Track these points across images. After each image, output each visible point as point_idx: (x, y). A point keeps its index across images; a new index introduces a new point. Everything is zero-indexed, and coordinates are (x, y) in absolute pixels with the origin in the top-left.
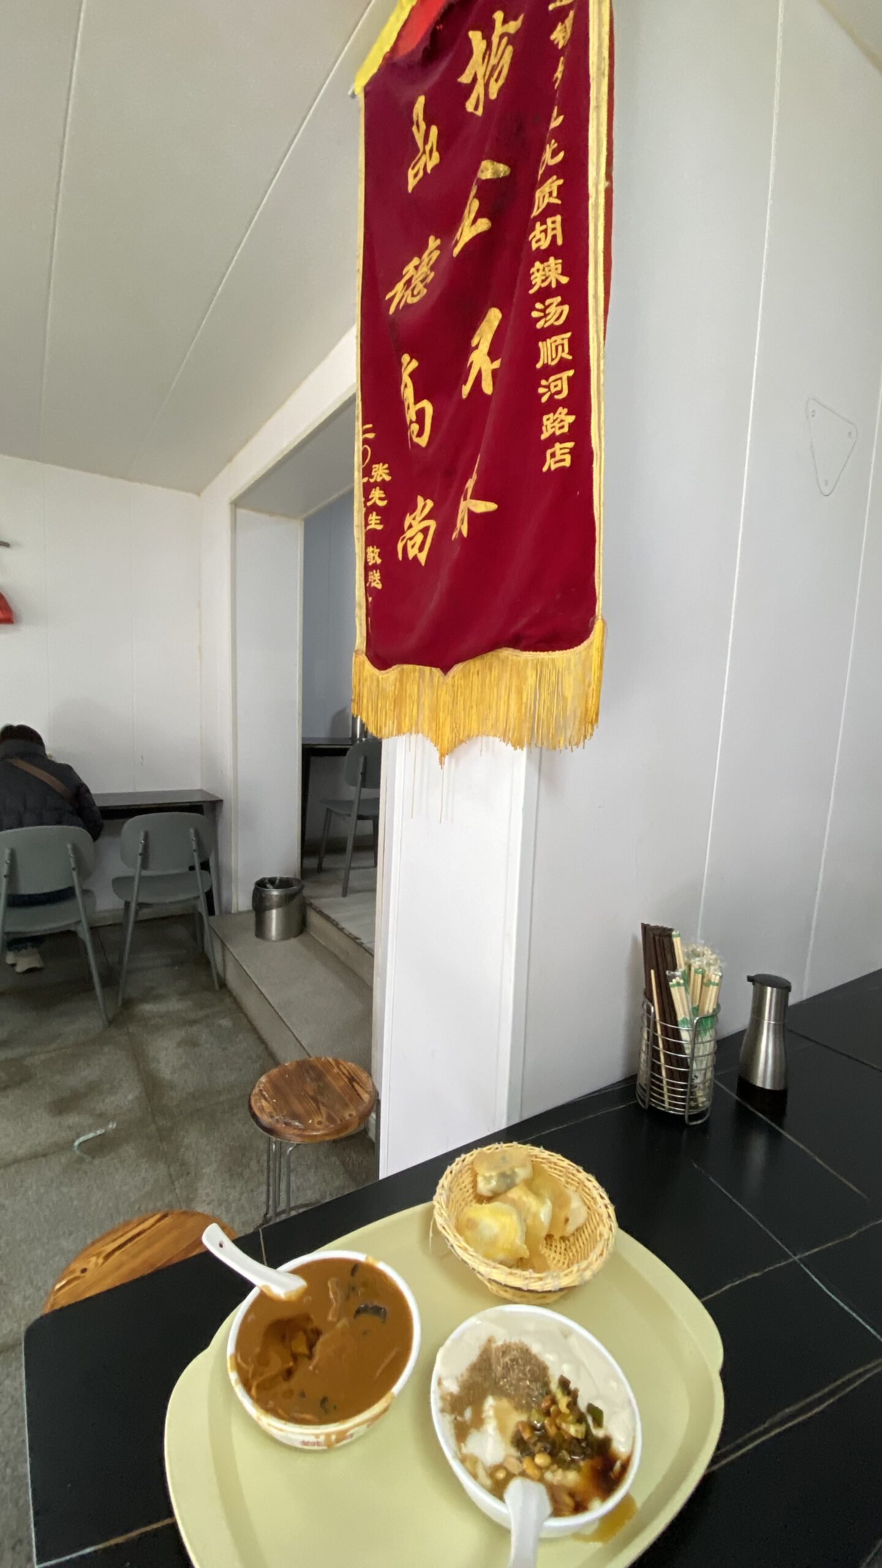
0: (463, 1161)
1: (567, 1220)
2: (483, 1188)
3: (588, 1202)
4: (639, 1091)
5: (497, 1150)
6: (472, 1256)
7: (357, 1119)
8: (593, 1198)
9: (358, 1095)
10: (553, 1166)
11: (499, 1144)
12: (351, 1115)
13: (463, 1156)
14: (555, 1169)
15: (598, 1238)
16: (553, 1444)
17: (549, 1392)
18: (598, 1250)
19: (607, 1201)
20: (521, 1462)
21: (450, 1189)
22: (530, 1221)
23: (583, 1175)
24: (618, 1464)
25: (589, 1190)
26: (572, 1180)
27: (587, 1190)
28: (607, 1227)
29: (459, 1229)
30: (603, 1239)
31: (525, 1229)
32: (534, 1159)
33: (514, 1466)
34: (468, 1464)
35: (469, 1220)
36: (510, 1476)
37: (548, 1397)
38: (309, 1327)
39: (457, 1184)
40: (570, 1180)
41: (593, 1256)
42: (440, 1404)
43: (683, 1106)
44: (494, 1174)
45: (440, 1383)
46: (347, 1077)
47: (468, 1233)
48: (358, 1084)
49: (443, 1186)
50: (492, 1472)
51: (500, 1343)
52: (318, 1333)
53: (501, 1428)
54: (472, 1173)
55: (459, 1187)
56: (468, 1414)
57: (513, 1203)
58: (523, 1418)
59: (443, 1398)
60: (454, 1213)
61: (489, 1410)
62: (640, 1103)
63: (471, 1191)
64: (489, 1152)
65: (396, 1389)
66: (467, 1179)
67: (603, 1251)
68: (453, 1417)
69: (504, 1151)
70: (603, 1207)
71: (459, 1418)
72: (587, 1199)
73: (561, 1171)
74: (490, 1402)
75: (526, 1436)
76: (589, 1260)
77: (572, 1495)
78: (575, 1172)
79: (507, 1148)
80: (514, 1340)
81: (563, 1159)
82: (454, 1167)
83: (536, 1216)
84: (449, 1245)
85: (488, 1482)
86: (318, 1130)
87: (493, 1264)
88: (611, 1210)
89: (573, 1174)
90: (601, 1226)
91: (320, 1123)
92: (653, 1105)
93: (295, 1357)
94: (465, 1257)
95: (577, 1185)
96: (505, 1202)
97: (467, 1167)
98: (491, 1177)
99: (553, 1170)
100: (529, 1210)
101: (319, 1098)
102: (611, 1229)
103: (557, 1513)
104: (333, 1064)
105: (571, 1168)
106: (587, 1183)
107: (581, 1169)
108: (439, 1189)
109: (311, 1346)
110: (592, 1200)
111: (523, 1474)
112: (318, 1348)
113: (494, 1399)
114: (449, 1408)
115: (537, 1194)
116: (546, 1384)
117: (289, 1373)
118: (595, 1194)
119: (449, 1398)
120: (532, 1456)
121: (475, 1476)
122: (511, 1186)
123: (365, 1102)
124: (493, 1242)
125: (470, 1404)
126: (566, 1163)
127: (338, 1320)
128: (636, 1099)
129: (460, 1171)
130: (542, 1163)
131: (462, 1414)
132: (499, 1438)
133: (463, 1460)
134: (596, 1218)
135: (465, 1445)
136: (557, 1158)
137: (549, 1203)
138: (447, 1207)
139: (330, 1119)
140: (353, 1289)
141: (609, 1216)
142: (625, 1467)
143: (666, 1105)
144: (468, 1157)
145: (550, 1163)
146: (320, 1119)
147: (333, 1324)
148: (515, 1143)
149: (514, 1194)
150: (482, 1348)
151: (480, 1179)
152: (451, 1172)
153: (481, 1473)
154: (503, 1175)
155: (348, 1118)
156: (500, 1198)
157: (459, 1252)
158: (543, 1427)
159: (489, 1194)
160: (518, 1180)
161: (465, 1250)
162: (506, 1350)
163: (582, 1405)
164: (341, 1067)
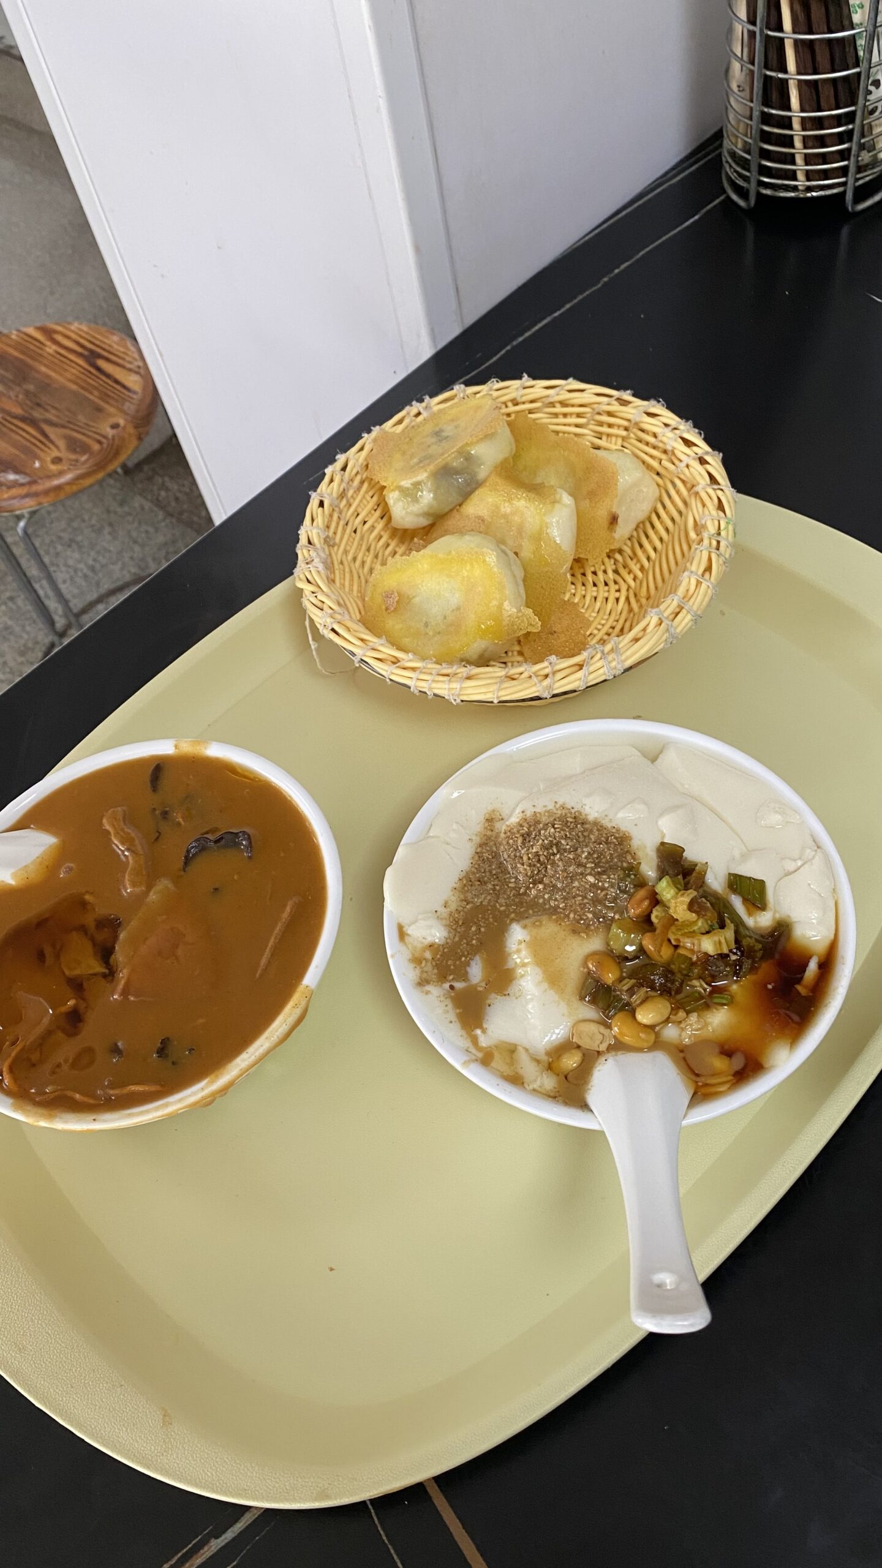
0: (344, 469)
1: (614, 520)
2: (404, 512)
3: (655, 464)
4: (730, 169)
5: (420, 418)
6: (413, 669)
7: (131, 430)
8: (665, 452)
9: (117, 382)
10: (559, 409)
11: (421, 401)
12: (115, 426)
13: (341, 458)
14: (565, 415)
15: (693, 535)
16: (668, 972)
17: (641, 884)
18: (698, 565)
19: (703, 447)
20: (609, 1027)
21: (329, 542)
22: (527, 552)
23: (636, 408)
24: (813, 966)
25: (655, 436)
26: (610, 426)
27: (651, 440)
28: (712, 507)
29: (371, 623)
30: (705, 535)
31: (520, 574)
32: (512, 409)
33: (593, 1036)
34: (498, 1062)
35: (388, 595)
36: (589, 1059)
37: (642, 893)
38: (89, 920)
39: (342, 523)
40: (605, 429)
41: (688, 581)
42: (413, 974)
43: (844, 171)
44: (422, 476)
45: (402, 934)
46: (80, 355)
47: (392, 624)
48: (107, 360)
49: (310, 542)
50: (552, 1060)
51: (514, 820)
52: (112, 925)
53: (553, 979)
54: (371, 487)
55: (349, 529)
56: (476, 971)
57: (483, 528)
58: (595, 943)
59: (417, 961)
60: (351, 590)
61: (518, 951)
62: (734, 197)
63: (380, 525)
64: (400, 427)
65: (311, 977)
66: (364, 504)
67: (710, 560)
68: (447, 986)
69: (434, 416)
70: (696, 464)
71: (459, 985)
72: (651, 456)
73: (579, 415)
74: (517, 935)
75: (610, 977)
76: (681, 591)
77: (727, 1052)
78: (615, 407)
79: (442, 406)
80: (543, 804)
81: (582, 386)
82: (326, 490)
83: (539, 537)
84: (356, 660)
85: (549, 1082)
86: (61, 473)
87: (463, 671)
88: (715, 464)
89: (610, 414)
90: (694, 503)
91: (57, 460)
92: (768, 192)
93: (77, 986)
94: (400, 676)
95: (624, 433)
96: (461, 532)
97: (358, 478)
98: (417, 485)
99: (561, 420)
100: (520, 530)
101: (37, 414)
102: (721, 507)
103: (702, 1093)
104: (38, 335)
105: (605, 400)
106: (648, 423)
107: (627, 395)
108: (302, 551)
109: (106, 953)
110: (664, 457)
111: (618, 1046)
112: (120, 955)
113: (525, 927)
114: (433, 973)
115: (535, 489)
116: (632, 870)
117: (74, 1019)
118: (671, 440)
119: (428, 955)
120: (630, 1010)
121: (516, 1080)
122: (467, 492)
123: (135, 393)
124: (453, 625)
125: (473, 951)
126: (590, 393)
127: (149, 887)
128: (724, 192)
129: (342, 495)
130: (531, 412)
131: (464, 977)
132: (552, 995)
133: (486, 1059)
134: (678, 492)
135: (484, 1031)
136: (566, 388)
137: (567, 499)
138: (331, 581)
139: (75, 446)
140: (165, 814)
141: (713, 479)
142: (827, 965)
143: (801, 182)
144: (354, 457)
145: (552, 404)
146: (55, 453)
147: (139, 900)
148: (458, 389)
149: (480, 505)
150: (477, 840)
151: (392, 498)
152: (321, 504)
153: (529, 1070)
154: (445, 473)
155: (110, 432)
156: (451, 522)
157: (383, 669)
158: (641, 950)
159: (424, 522)
160: (482, 473)
161: (395, 661)
162: (529, 830)
163: (716, 881)
164: (59, 338)
